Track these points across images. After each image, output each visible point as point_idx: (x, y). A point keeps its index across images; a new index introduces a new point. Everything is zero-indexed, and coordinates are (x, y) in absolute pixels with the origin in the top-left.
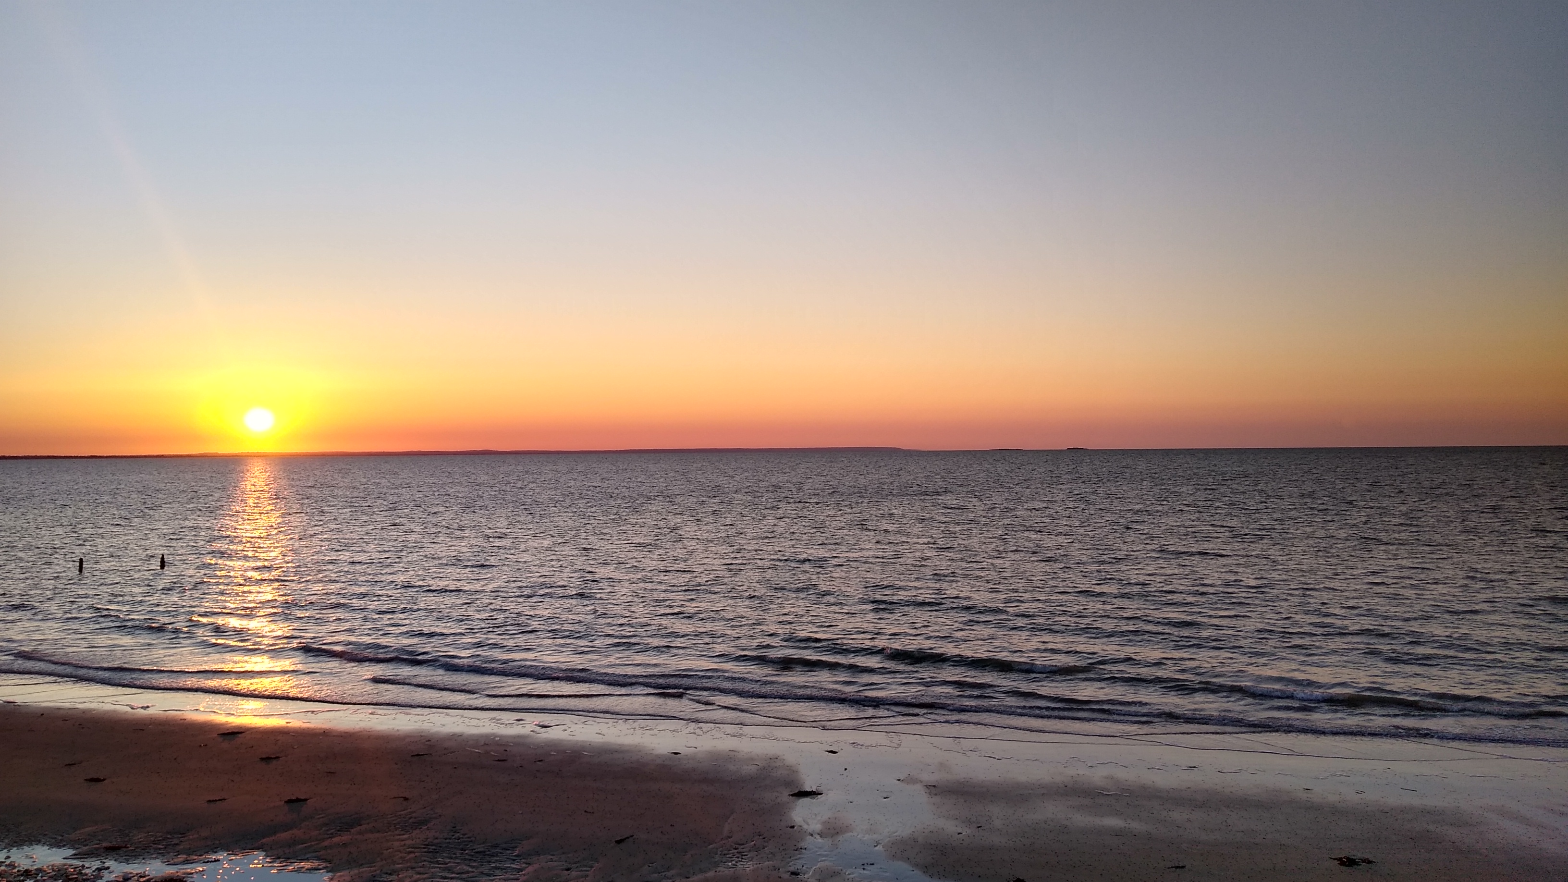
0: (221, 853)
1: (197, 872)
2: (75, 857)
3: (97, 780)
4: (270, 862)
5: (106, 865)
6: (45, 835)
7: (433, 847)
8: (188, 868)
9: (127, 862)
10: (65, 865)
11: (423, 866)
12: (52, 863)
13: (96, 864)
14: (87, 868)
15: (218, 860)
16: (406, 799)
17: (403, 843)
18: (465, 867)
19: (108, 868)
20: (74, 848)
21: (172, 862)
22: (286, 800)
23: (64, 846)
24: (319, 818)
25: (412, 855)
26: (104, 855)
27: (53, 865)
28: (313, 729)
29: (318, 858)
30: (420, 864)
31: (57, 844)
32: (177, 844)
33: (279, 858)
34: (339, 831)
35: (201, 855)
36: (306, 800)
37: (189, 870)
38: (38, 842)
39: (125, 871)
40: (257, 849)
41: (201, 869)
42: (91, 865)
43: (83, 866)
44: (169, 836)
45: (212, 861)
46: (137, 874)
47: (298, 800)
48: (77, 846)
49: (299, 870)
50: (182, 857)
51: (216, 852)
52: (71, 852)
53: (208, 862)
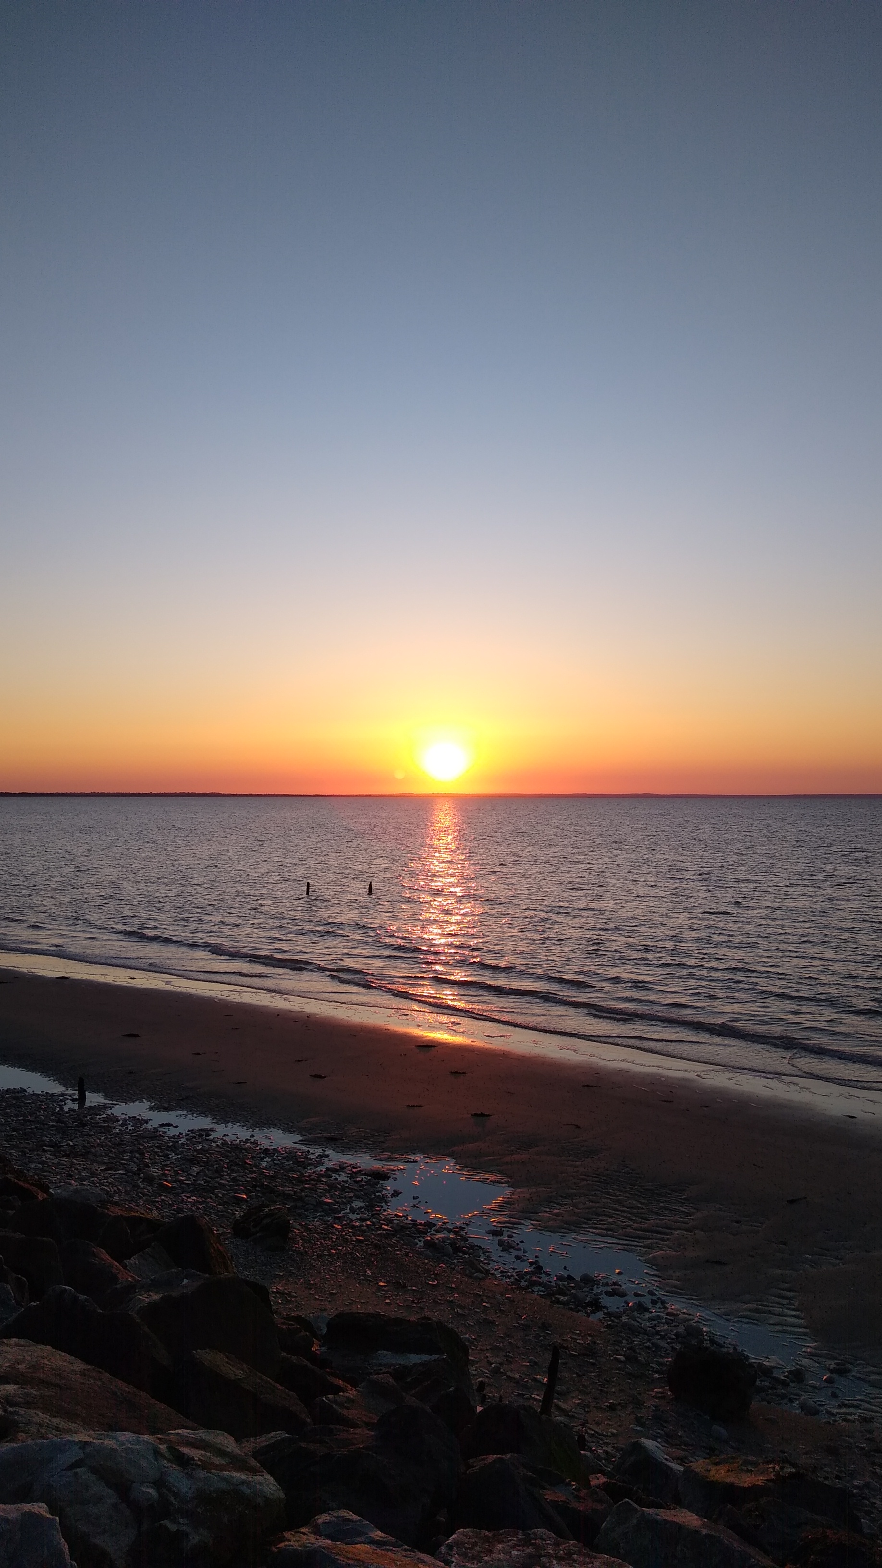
0: (419, 1155)
1: (399, 1170)
2: (302, 1142)
3: (320, 1077)
4: (459, 1170)
5: (327, 1153)
6: (280, 1120)
7: (605, 1178)
8: (392, 1165)
9: (343, 1152)
10: (295, 1148)
11: (595, 1195)
12: (285, 1146)
13: (319, 1152)
14: (312, 1154)
15: (416, 1162)
16: (578, 1127)
17: (576, 1169)
18: (634, 1202)
19: (328, 1156)
20: (302, 1135)
21: (378, 1158)
22: (473, 1113)
23: (294, 1132)
24: (501, 1134)
25: (585, 1182)
26: (325, 1143)
27: (285, 1148)
28: (494, 1050)
29: (501, 1172)
30: (593, 1193)
31: (288, 1129)
32: (383, 1142)
33: (467, 1167)
34: (517, 1149)
35: (403, 1155)
36: (489, 1115)
37: (392, 1167)
38: (275, 1126)
39: (341, 1161)
40: (449, 1155)
41: (402, 1168)
42: (316, 1152)
43: (309, 1151)
44: (376, 1134)
45: (411, 1162)
46: (351, 1165)
47: (482, 1115)
48: (304, 1133)
49: (484, 1181)
50: (386, 1154)
51: (414, 1154)
52: (299, 1138)
53: (408, 1162)
